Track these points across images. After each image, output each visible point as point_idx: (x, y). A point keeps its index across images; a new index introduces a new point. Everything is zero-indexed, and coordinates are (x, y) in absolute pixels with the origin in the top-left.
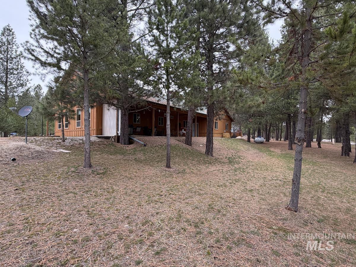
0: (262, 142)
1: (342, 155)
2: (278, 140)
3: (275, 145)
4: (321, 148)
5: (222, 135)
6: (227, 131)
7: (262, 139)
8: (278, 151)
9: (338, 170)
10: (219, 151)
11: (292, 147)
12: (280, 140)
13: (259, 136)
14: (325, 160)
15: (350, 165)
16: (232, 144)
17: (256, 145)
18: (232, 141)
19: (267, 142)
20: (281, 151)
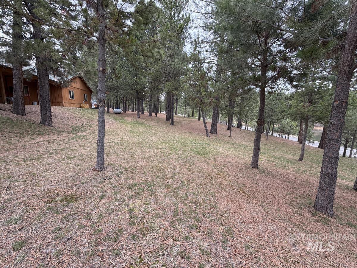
0: (120, 112)
1: (166, 121)
2: (133, 111)
3: (129, 115)
4: (157, 116)
5: (80, 105)
6: (86, 102)
7: (119, 110)
8: (130, 119)
9: (161, 130)
10: (67, 120)
11: (139, 116)
12: (135, 112)
13: (117, 107)
14: (157, 124)
15: (168, 126)
16: (89, 114)
17: (114, 116)
18: (89, 112)
19: (124, 113)
20: (132, 120)
